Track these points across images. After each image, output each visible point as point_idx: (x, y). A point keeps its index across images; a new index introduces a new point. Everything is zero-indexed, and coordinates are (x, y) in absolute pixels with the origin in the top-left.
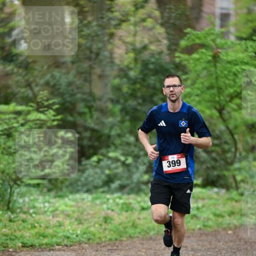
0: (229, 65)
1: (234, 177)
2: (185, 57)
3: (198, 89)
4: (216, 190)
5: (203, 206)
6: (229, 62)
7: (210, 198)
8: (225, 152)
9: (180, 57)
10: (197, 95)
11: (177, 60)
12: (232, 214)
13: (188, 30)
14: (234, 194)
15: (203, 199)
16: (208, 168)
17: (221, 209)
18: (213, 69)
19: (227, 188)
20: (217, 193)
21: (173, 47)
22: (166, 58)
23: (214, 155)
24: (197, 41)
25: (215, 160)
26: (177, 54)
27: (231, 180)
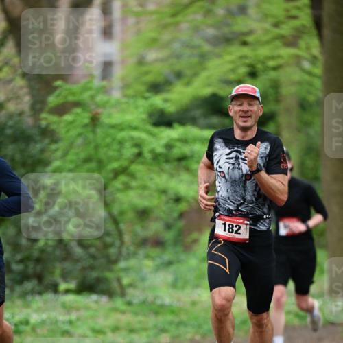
0: (112, 131)
1: (119, 280)
2: (54, 118)
3: (71, 161)
4: (94, 297)
5: (78, 319)
6: (113, 127)
7: (87, 308)
8: (107, 246)
9: (47, 119)
10: (70, 171)
11: (44, 123)
12: (116, 329)
13: (58, 83)
14: (119, 303)
15: (78, 309)
16: (84, 269)
17: (102, 323)
18: (90, 136)
19: (110, 294)
20: (96, 302)
21: (38, 106)
22: (28, 121)
23: (92, 250)
24: (71, 98)
25: (93, 257)
26: (43, 115)
27: (115, 285)
